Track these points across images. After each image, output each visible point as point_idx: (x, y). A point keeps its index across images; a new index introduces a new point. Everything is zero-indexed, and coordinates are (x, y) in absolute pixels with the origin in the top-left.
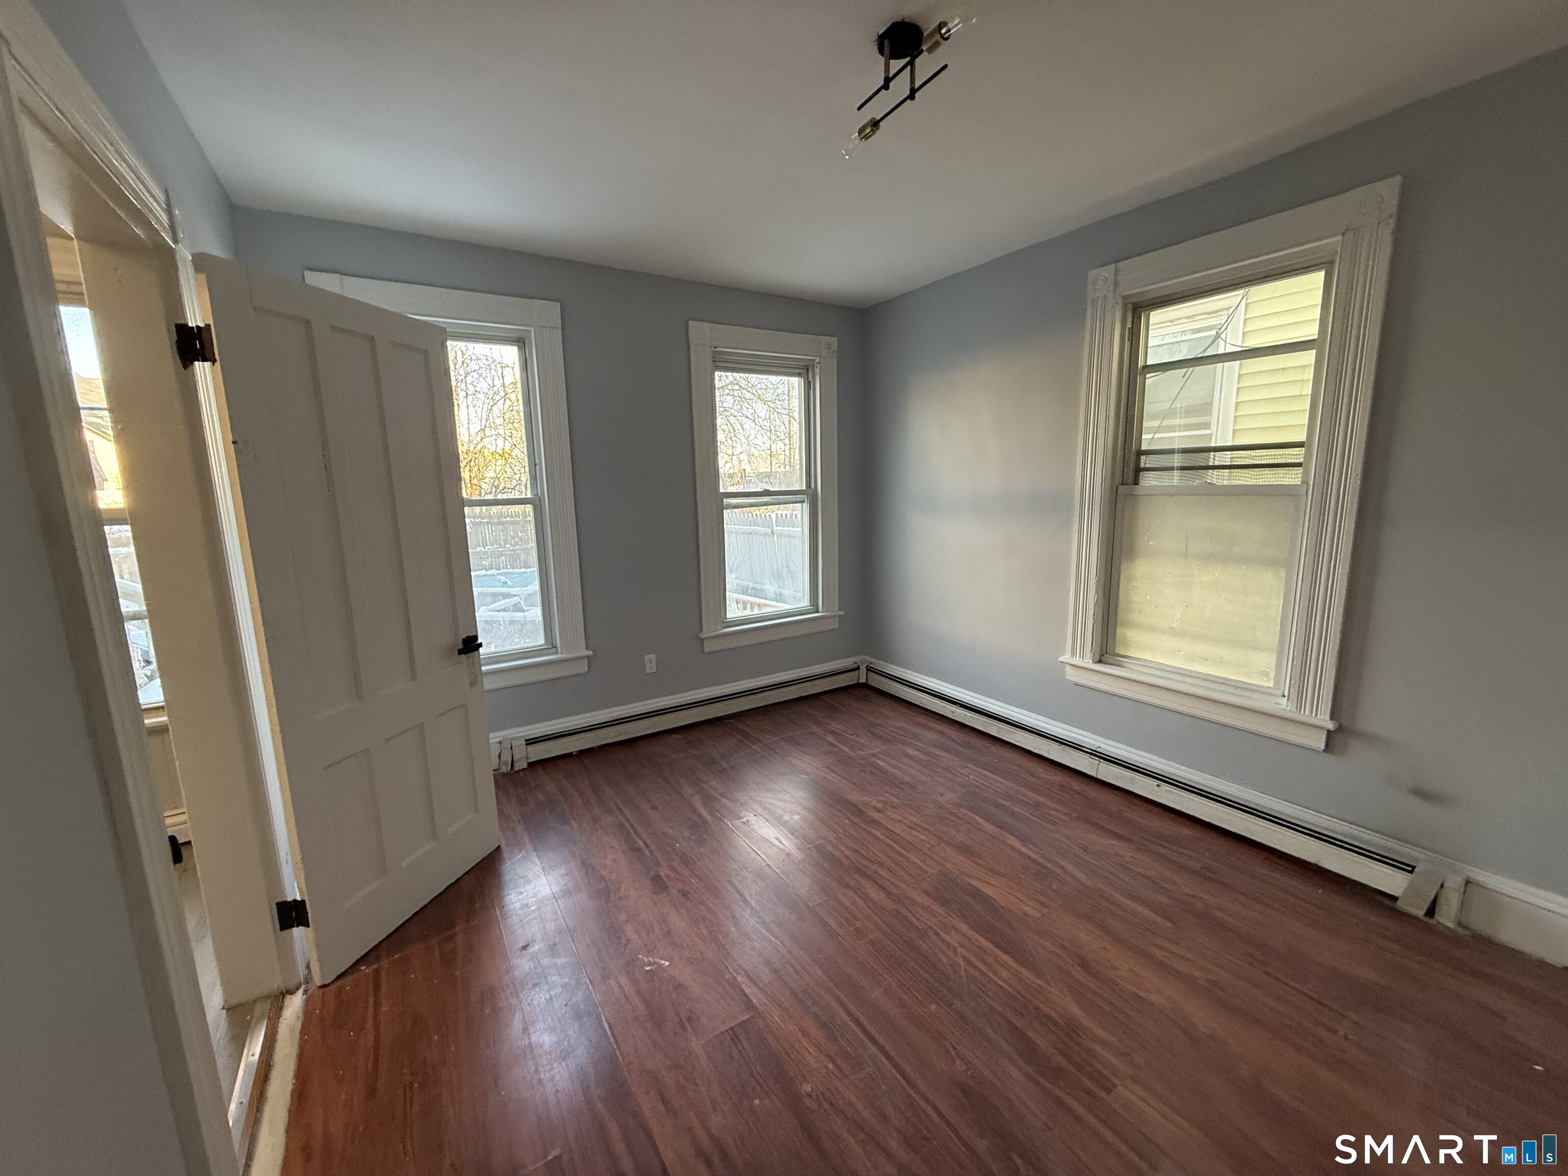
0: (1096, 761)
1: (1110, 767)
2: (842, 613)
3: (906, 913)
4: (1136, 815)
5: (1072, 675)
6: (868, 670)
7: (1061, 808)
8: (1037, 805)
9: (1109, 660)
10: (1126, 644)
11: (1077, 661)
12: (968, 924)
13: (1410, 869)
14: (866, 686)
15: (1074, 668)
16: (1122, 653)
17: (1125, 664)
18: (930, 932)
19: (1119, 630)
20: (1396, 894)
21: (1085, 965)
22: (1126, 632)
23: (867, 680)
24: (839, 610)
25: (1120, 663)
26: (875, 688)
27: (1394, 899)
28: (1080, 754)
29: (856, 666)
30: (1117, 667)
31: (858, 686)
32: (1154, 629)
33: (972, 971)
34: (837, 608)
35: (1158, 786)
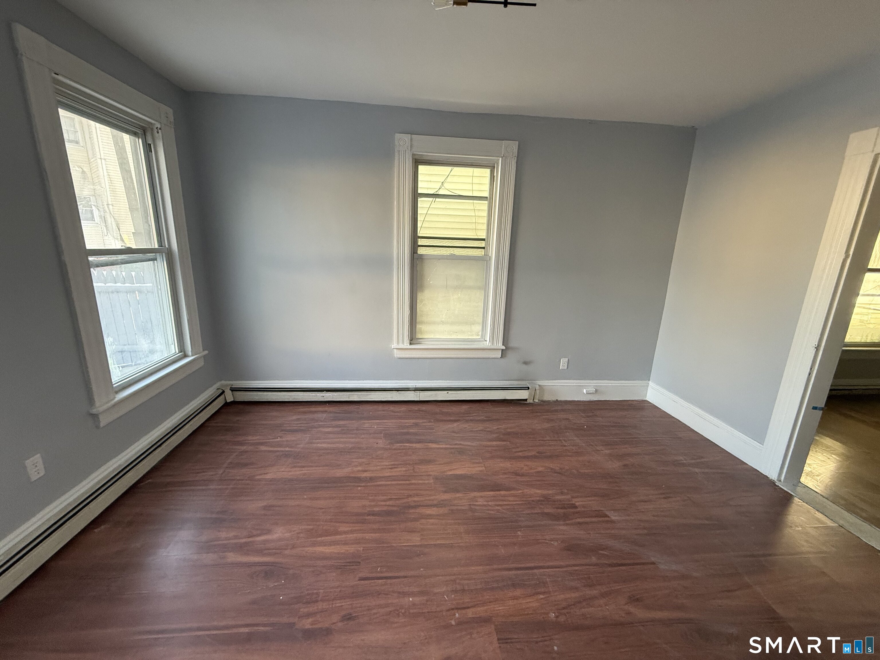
0: (418, 393)
1: (425, 393)
2: (206, 352)
3: (455, 508)
4: (446, 409)
5: (397, 354)
6: (232, 391)
7: (426, 421)
8: (416, 425)
9: (414, 342)
10: (421, 333)
11: (401, 346)
12: (475, 491)
13: (527, 388)
14: (234, 403)
15: (399, 350)
16: (420, 337)
17: (423, 342)
18: (473, 507)
19: (418, 326)
20: (526, 398)
21: (517, 474)
22: (421, 326)
23: (234, 399)
24: (204, 350)
25: (420, 342)
26: (244, 402)
27: (526, 400)
28: (409, 392)
29: (221, 391)
30: (418, 345)
31: (227, 405)
32: (434, 323)
33: (504, 507)
34: (201, 350)
35: (448, 393)
